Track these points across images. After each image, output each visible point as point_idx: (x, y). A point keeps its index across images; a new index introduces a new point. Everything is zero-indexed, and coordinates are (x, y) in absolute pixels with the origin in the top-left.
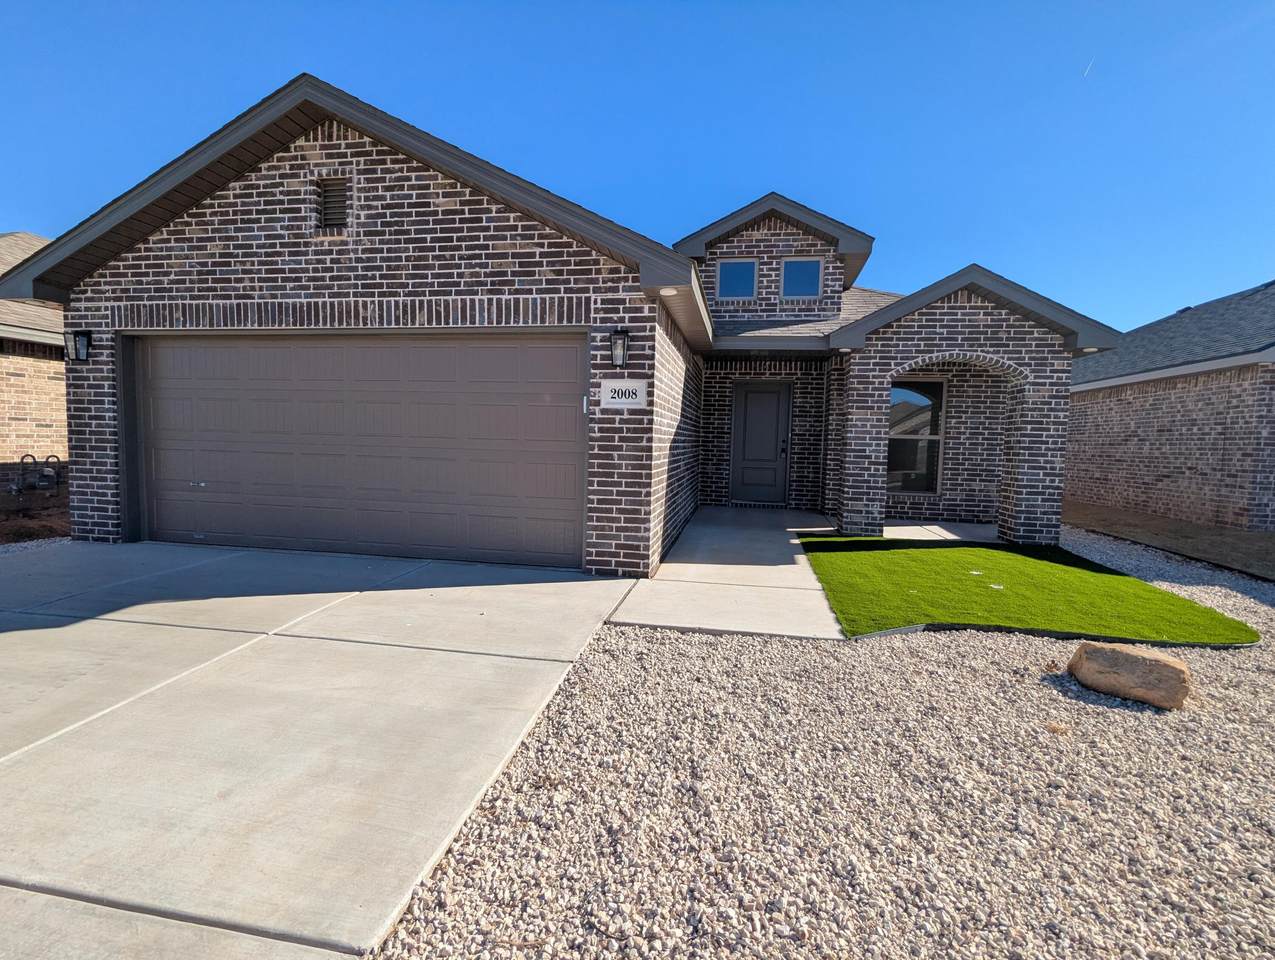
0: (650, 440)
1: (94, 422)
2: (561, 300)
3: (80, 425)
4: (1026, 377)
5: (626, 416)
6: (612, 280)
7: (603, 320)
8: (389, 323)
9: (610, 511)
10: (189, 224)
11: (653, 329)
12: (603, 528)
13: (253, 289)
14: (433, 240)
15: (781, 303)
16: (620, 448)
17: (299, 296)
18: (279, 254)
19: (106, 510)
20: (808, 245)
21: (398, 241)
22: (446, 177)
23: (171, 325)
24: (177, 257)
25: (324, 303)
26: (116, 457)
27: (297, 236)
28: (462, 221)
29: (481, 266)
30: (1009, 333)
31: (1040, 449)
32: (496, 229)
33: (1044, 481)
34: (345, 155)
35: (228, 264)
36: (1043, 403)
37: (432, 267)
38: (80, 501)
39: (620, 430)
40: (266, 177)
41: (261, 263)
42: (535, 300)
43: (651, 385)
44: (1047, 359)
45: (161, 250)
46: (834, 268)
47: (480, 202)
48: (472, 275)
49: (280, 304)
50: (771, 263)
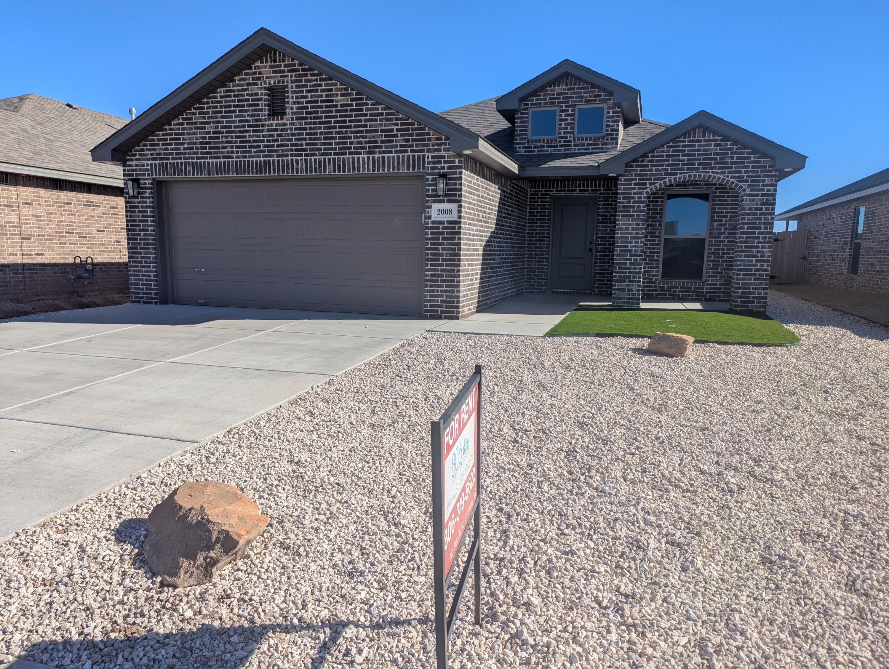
0: (459, 239)
1: (142, 233)
2: (409, 157)
3: (134, 235)
4: (744, 190)
5: (446, 225)
6: (437, 145)
7: (433, 168)
8: (311, 172)
9: (437, 281)
10: (194, 114)
11: (461, 173)
12: (433, 291)
13: (232, 152)
14: (335, 122)
15: (575, 140)
16: (442, 244)
17: (259, 157)
18: (247, 131)
19: (151, 285)
20: (595, 96)
21: (315, 123)
22: (342, 84)
23: (186, 175)
24: (188, 134)
25: (274, 161)
26: (155, 253)
27: (257, 120)
28: (352, 110)
29: (363, 137)
30: (733, 158)
31: (753, 242)
32: (371, 115)
33: (756, 265)
34: (283, 71)
35: (218, 138)
36: (756, 209)
37: (335, 138)
38: (135, 280)
39: (443, 233)
40: (238, 85)
41: (237, 137)
42: (394, 157)
43: (460, 206)
44: (760, 176)
45: (179, 129)
46: (613, 112)
47: (362, 99)
48: (358, 143)
49: (248, 161)
50: (568, 111)
